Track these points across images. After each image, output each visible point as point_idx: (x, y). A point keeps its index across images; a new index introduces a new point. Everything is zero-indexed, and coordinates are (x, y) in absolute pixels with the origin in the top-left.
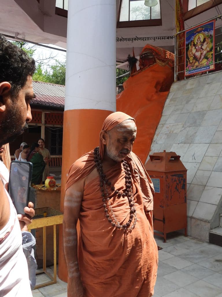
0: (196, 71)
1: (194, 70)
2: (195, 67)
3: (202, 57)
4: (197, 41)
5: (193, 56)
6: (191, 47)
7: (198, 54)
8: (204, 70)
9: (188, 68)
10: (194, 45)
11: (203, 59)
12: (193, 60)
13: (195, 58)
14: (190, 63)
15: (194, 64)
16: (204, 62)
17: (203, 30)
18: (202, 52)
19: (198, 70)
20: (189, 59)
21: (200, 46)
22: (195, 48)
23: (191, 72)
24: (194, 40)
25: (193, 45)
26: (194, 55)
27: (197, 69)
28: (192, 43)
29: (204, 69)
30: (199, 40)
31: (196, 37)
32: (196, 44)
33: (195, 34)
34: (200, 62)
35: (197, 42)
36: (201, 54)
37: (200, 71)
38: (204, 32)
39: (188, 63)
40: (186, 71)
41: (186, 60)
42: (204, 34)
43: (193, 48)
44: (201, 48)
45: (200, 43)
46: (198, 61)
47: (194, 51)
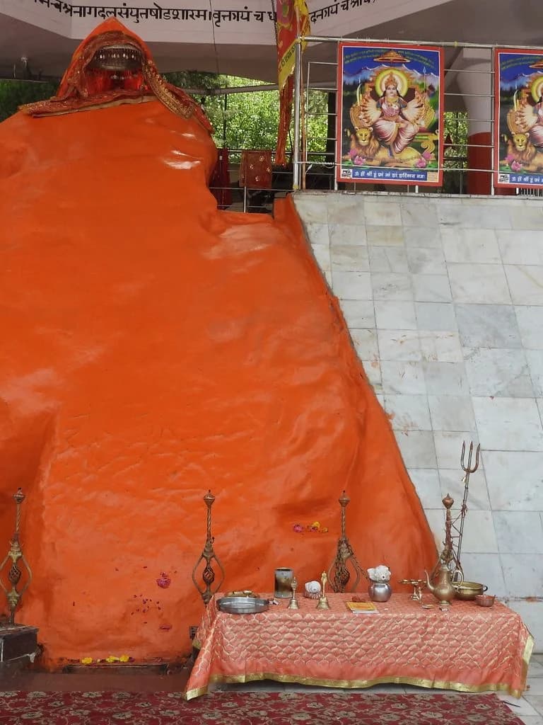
0: (381, 174)
1: (371, 169)
2: (374, 163)
3: (404, 140)
4: (386, 88)
5: (371, 128)
6: (363, 97)
7: (389, 128)
8: (410, 179)
9: (353, 160)
10: (374, 95)
11: (406, 146)
12: (370, 138)
13: (377, 134)
14: (359, 146)
15: (374, 155)
16: (409, 157)
17: (405, 63)
18: (402, 125)
19: (388, 175)
20: (354, 132)
21: (395, 107)
22: (379, 106)
23: (363, 174)
24: (373, 81)
25: (369, 95)
26: (373, 125)
27: (386, 171)
28: (368, 90)
29: (409, 176)
30: (391, 86)
31: (379, 73)
32: (381, 94)
33: (379, 64)
34: (394, 154)
35: (384, 90)
36: (400, 130)
37: (395, 178)
38: (409, 71)
39: (353, 144)
40: (343, 167)
41: (345, 133)
42: (408, 76)
43: (372, 103)
44: (400, 114)
45: (394, 96)
46: (389, 147)
47: (374, 114)
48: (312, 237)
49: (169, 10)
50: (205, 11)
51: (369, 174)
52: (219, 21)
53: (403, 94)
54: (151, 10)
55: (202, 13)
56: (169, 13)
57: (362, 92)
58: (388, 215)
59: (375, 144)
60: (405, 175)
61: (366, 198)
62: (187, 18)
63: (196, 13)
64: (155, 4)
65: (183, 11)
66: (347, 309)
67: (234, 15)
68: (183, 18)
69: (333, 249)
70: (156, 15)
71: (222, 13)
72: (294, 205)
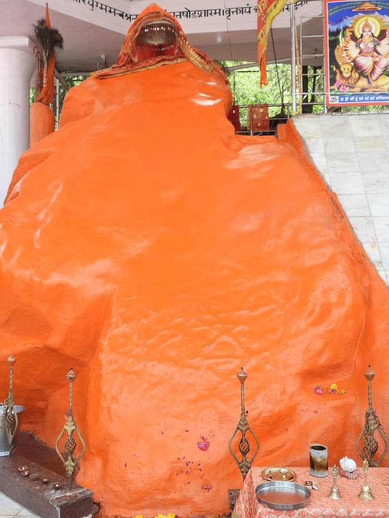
0: (361, 99)
1: (353, 95)
2: (356, 89)
3: (379, 71)
4: (363, 31)
5: (352, 64)
6: (345, 40)
7: (366, 62)
8: (383, 100)
9: (338, 89)
11: (381, 75)
12: (351, 71)
13: (357, 67)
14: (343, 78)
15: (355, 83)
16: (384, 83)
17: (378, 11)
18: (377, 59)
19: (367, 98)
20: (338, 67)
21: (371, 45)
22: (358, 46)
23: (347, 99)
24: (352, 27)
25: (349, 38)
26: (354, 61)
27: (365, 96)
28: (348, 34)
29: (384, 98)
30: (367, 30)
31: (357, 20)
32: (359, 36)
33: (357, 13)
34: (371, 82)
35: (361, 32)
36: (375, 63)
37: (373, 101)
38: (381, 17)
39: (338, 77)
40: (331, 95)
41: (331, 69)
42: (380, 21)
43: (352, 44)
44: (375, 50)
45: (370, 37)
46: (367, 77)
47: (354, 51)
48: (310, 148)
49: (195, 11)
50: (220, 10)
51: (352, 98)
52: (230, 15)
53: (377, 35)
54: (183, 13)
55: (218, 11)
56: (195, 13)
57: (344, 36)
58: (370, 129)
59: (356, 75)
60: (381, 97)
61: (351, 118)
62: (208, 16)
63: (213, 12)
64: (186, 8)
65: (205, 11)
66: (344, 202)
67: (241, 11)
68: (205, 16)
69: (328, 156)
70: (187, 16)
71: (231, 10)
72: (294, 126)
